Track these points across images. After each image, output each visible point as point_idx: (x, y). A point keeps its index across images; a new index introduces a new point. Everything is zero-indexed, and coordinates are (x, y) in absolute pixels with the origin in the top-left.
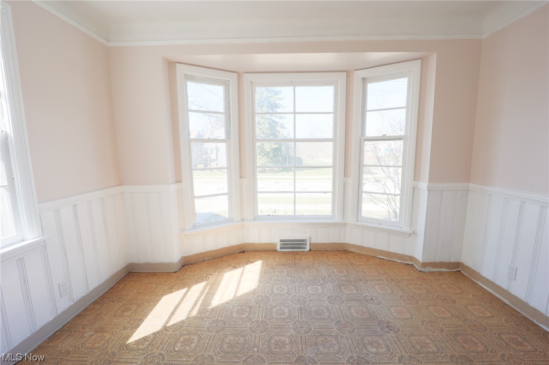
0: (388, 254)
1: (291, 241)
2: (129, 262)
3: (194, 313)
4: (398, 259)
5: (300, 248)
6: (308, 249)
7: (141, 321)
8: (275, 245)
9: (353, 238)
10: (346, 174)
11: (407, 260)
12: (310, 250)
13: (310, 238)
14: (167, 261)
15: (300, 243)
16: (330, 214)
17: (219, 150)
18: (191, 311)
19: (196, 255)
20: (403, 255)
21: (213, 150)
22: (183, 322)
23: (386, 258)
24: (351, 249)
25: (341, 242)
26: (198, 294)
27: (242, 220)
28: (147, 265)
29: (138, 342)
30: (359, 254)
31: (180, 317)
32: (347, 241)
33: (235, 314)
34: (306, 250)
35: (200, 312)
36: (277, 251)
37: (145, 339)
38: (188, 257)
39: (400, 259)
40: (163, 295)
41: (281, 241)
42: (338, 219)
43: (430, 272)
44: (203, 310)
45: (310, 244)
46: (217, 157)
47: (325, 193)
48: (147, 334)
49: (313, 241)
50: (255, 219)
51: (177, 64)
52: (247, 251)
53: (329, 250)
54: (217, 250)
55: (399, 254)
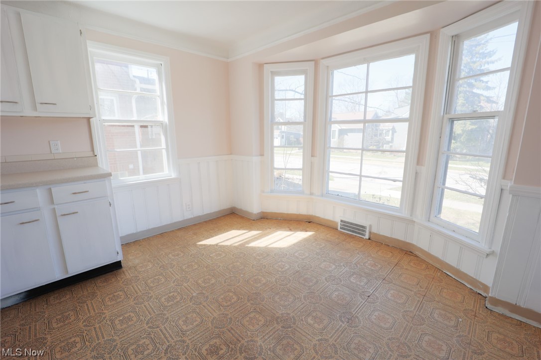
0: (457, 272)
1: (352, 224)
2: (233, 206)
3: (236, 244)
4: (468, 283)
5: (359, 233)
6: (367, 237)
7: (212, 237)
8: (337, 223)
9: (421, 241)
10: (419, 161)
11: (480, 289)
12: (369, 239)
13: (370, 226)
14: (250, 211)
15: (360, 229)
16: (398, 206)
17: (396, 132)
18: (235, 243)
19: (272, 213)
20: (475, 279)
21: (389, 131)
22: (227, 246)
23: (454, 277)
24: (417, 253)
25: (407, 241)
26: (250, 236)
27: (311, 194)
28: (246, 212)
29: (201, 245)
30: (424, 261)
31: (228, 243)
32: (414, 243)
33: (254, 255)
34: (364, 237)
35: (240, 245)
36: (337, 229)
37: (205, 245)
38: (266, 213)
39: (471, 284)
40: (234, 229)
41: (342, 221)
42: (405, 214)
43: (502, 315)
44: (242, 245)
45: (370, 233)
46: (392, 139)
47: (395, 181)
48: (207, 244)
49: (374, 230)
50: (322, 195)
51: (265, 65)
52: (314, 223)
53: (391, 246)
54: (288, 214)
55: (470, 276)
